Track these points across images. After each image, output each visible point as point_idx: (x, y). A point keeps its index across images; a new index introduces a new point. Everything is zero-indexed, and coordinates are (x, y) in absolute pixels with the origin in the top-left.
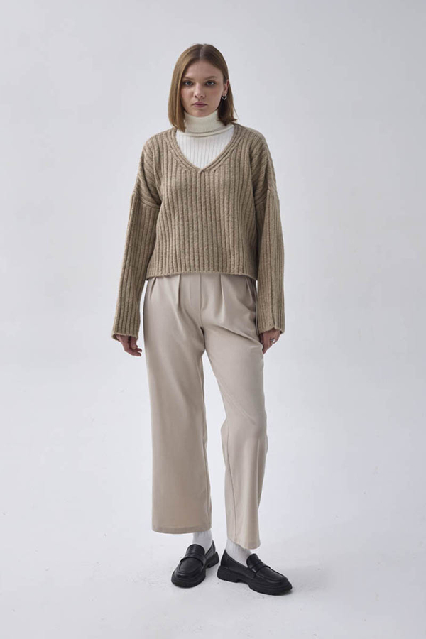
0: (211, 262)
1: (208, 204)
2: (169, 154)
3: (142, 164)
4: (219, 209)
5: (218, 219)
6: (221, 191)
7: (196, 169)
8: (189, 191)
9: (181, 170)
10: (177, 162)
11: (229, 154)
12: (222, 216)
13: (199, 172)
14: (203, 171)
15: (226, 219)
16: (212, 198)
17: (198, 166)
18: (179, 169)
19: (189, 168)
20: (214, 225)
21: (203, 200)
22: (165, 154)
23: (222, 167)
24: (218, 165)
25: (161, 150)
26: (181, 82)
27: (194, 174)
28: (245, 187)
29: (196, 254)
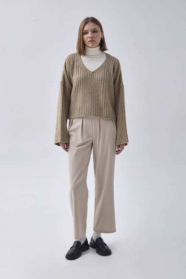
0: (94, 112)
1: (94, 87)
2: (78, 64)
3: (65, 67)
4: (99, 90)
5: (98, 94)
6: (100, 82)
7: (90, 71)
8: (86, 81)
9: (83, 71)
10: (81, 67)
11: (104, 66)
12: (100, 93)
13: (91, 73)
14: (93, 73)
15: (102, 94)
16: (96, 84)
17: (90, 70)
18: (82, 71)
19: (87, 70)
20: (96, 96)
21: (92, 85)
22: (76, 63)
23: (101, 72)
24: (99, 71)
25: (74, 61)
26: (83, 33)
27: (89, 74)
28: (110, 81)
29: (88, 108)
